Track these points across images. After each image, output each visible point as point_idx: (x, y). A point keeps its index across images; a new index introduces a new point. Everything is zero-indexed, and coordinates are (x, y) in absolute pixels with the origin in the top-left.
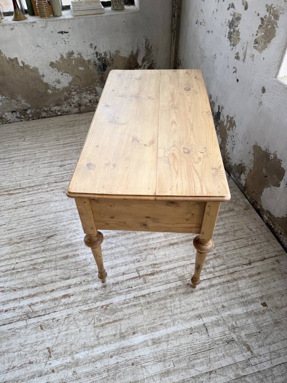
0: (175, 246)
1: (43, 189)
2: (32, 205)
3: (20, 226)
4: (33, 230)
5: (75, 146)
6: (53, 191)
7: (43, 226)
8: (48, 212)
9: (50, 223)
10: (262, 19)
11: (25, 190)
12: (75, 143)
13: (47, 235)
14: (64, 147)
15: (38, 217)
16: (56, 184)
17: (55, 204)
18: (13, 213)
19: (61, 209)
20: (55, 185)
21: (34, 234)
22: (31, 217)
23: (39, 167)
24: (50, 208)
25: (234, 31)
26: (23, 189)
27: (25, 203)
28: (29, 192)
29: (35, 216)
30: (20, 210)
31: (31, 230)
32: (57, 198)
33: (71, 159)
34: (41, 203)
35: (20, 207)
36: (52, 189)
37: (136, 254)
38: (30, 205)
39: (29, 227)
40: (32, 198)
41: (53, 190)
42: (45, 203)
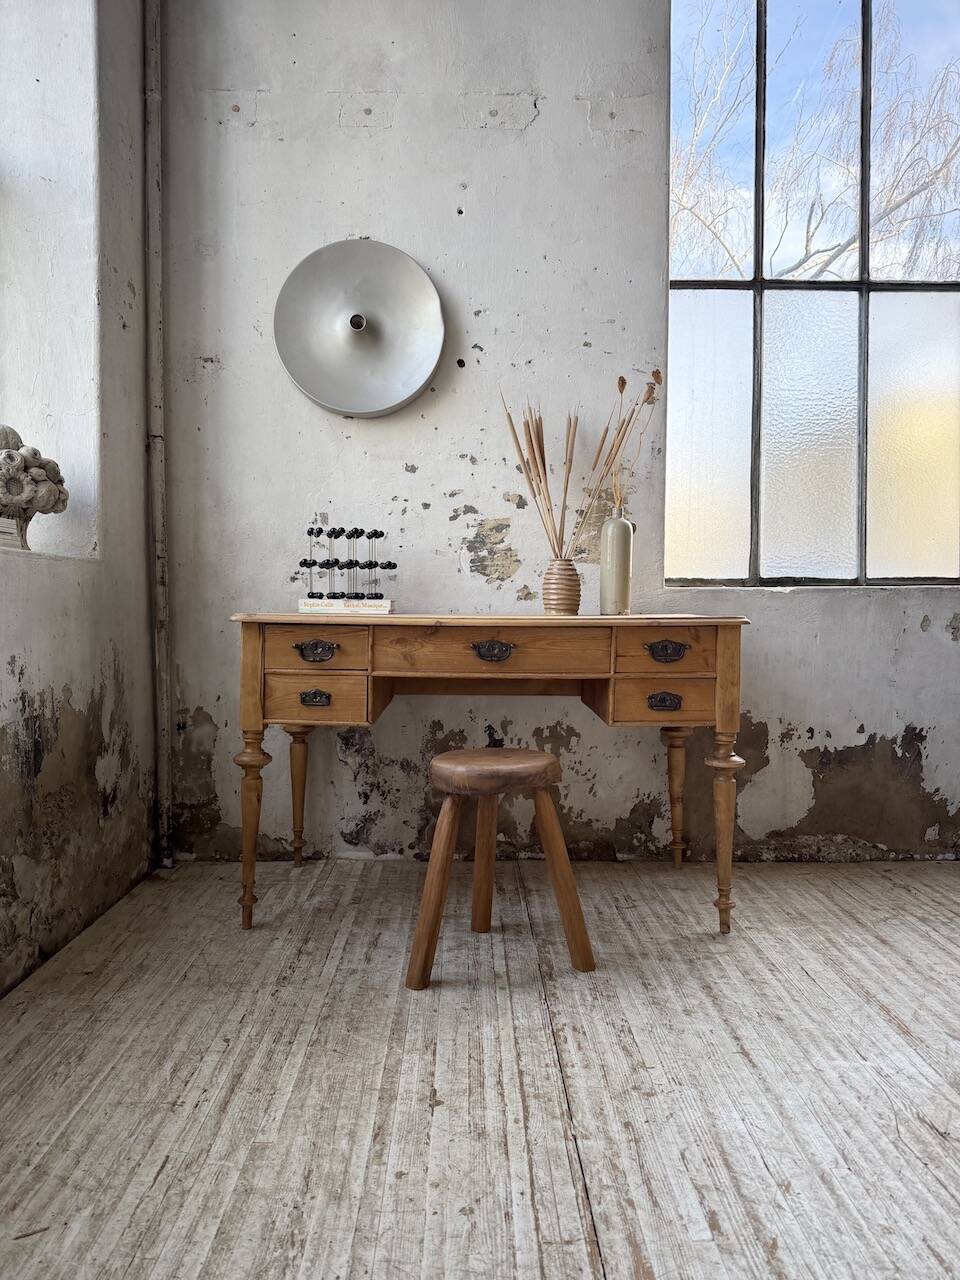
0: (888, 939)
1: (617, 1155)
2: (737, 1187)
3: (903, 1223)
4: (915, 1179)
5: (278, 1057)
6: (639, 1122)
7: (882, 1152)
8: (789, 1137)
9: (857, 1133)
10: (581, 513)
11: (616, 1219)
12: (251, 1057)
13: (929, 1137)
14: (266, 1089)
15: (826, 1167)
16: (585, 1118)
17: (730, 1118)
18: (812, 1258)
19: (761, 1105)
20: (589, 1116)
21: (941, 1176)
22: (832, 1191)
23: (399, 1175)
24: (759, 1135)
25: (491, 552)
26: (601, 1227)
27: (722, 1217)
28: (631, 1203)
29: (822, 1178)
30: (787, 1232)
31: (920, 1186)
32: (692, 1115)
33: (392, 1072)
34: (725, 1161)
35: (757, 1231)
36: (615, 1128)
37: (939, 984)
38: (742, 1196)
39: (902, 1192)
40: (682, 1191)
41: (627, 1125)
42: (725, 1145)
